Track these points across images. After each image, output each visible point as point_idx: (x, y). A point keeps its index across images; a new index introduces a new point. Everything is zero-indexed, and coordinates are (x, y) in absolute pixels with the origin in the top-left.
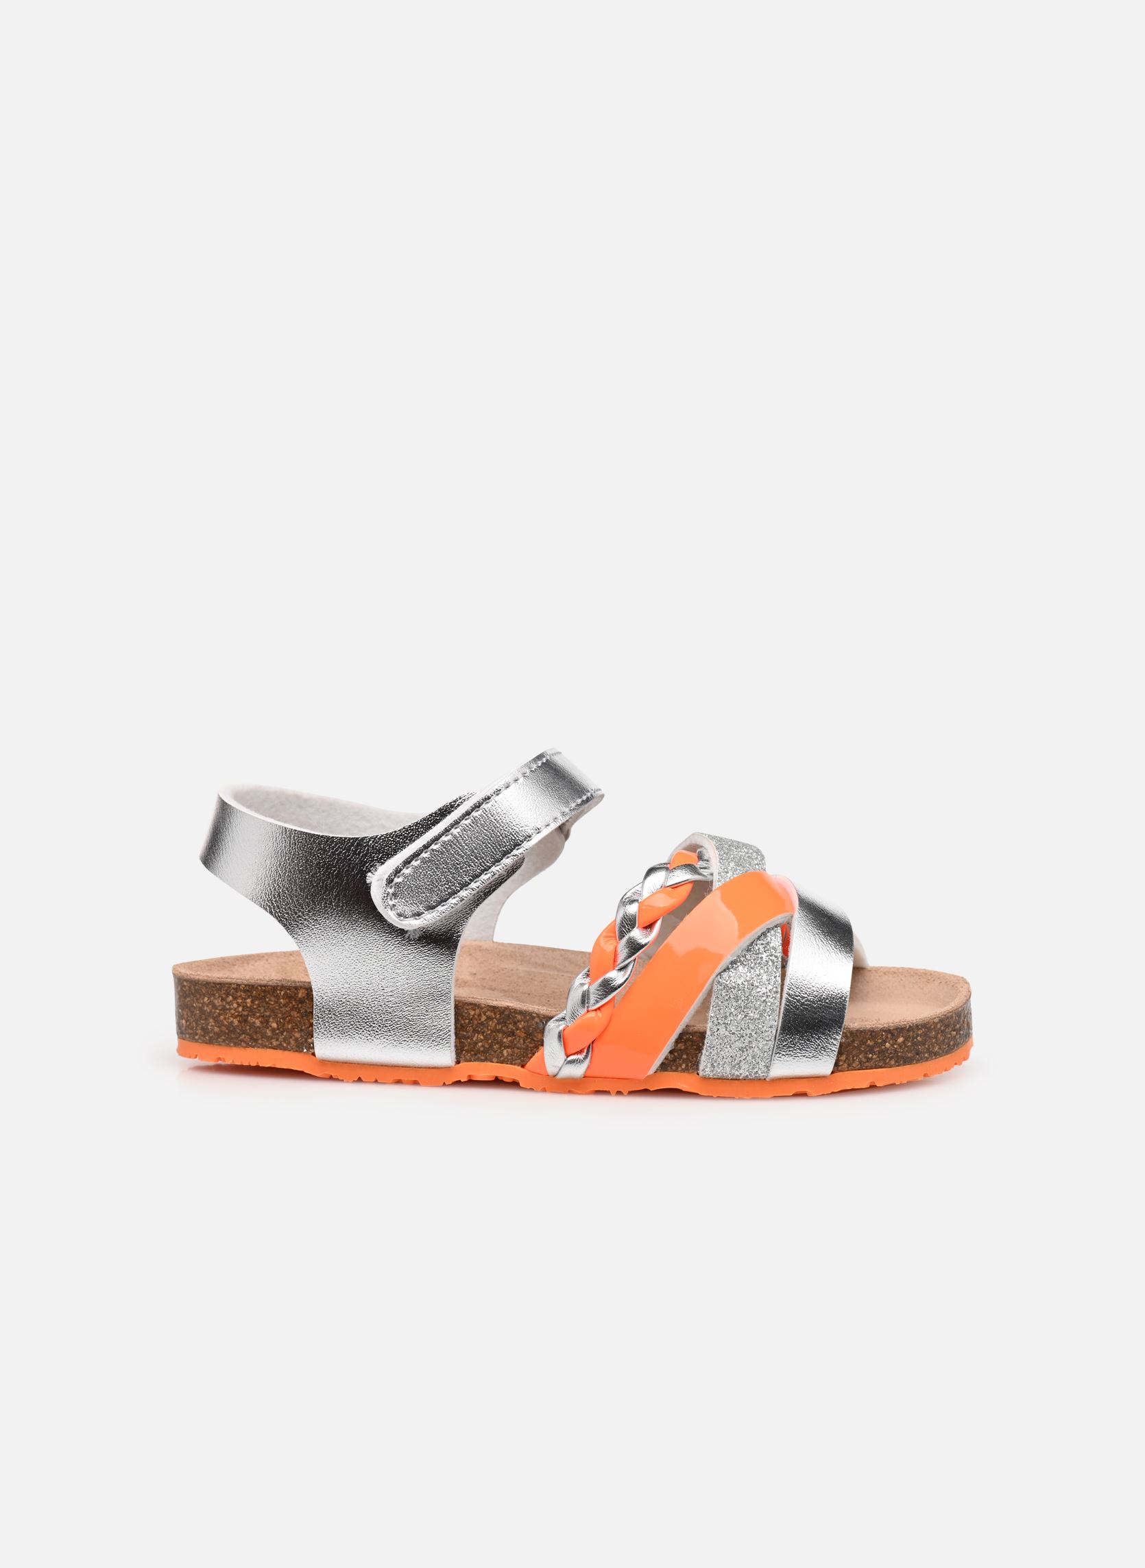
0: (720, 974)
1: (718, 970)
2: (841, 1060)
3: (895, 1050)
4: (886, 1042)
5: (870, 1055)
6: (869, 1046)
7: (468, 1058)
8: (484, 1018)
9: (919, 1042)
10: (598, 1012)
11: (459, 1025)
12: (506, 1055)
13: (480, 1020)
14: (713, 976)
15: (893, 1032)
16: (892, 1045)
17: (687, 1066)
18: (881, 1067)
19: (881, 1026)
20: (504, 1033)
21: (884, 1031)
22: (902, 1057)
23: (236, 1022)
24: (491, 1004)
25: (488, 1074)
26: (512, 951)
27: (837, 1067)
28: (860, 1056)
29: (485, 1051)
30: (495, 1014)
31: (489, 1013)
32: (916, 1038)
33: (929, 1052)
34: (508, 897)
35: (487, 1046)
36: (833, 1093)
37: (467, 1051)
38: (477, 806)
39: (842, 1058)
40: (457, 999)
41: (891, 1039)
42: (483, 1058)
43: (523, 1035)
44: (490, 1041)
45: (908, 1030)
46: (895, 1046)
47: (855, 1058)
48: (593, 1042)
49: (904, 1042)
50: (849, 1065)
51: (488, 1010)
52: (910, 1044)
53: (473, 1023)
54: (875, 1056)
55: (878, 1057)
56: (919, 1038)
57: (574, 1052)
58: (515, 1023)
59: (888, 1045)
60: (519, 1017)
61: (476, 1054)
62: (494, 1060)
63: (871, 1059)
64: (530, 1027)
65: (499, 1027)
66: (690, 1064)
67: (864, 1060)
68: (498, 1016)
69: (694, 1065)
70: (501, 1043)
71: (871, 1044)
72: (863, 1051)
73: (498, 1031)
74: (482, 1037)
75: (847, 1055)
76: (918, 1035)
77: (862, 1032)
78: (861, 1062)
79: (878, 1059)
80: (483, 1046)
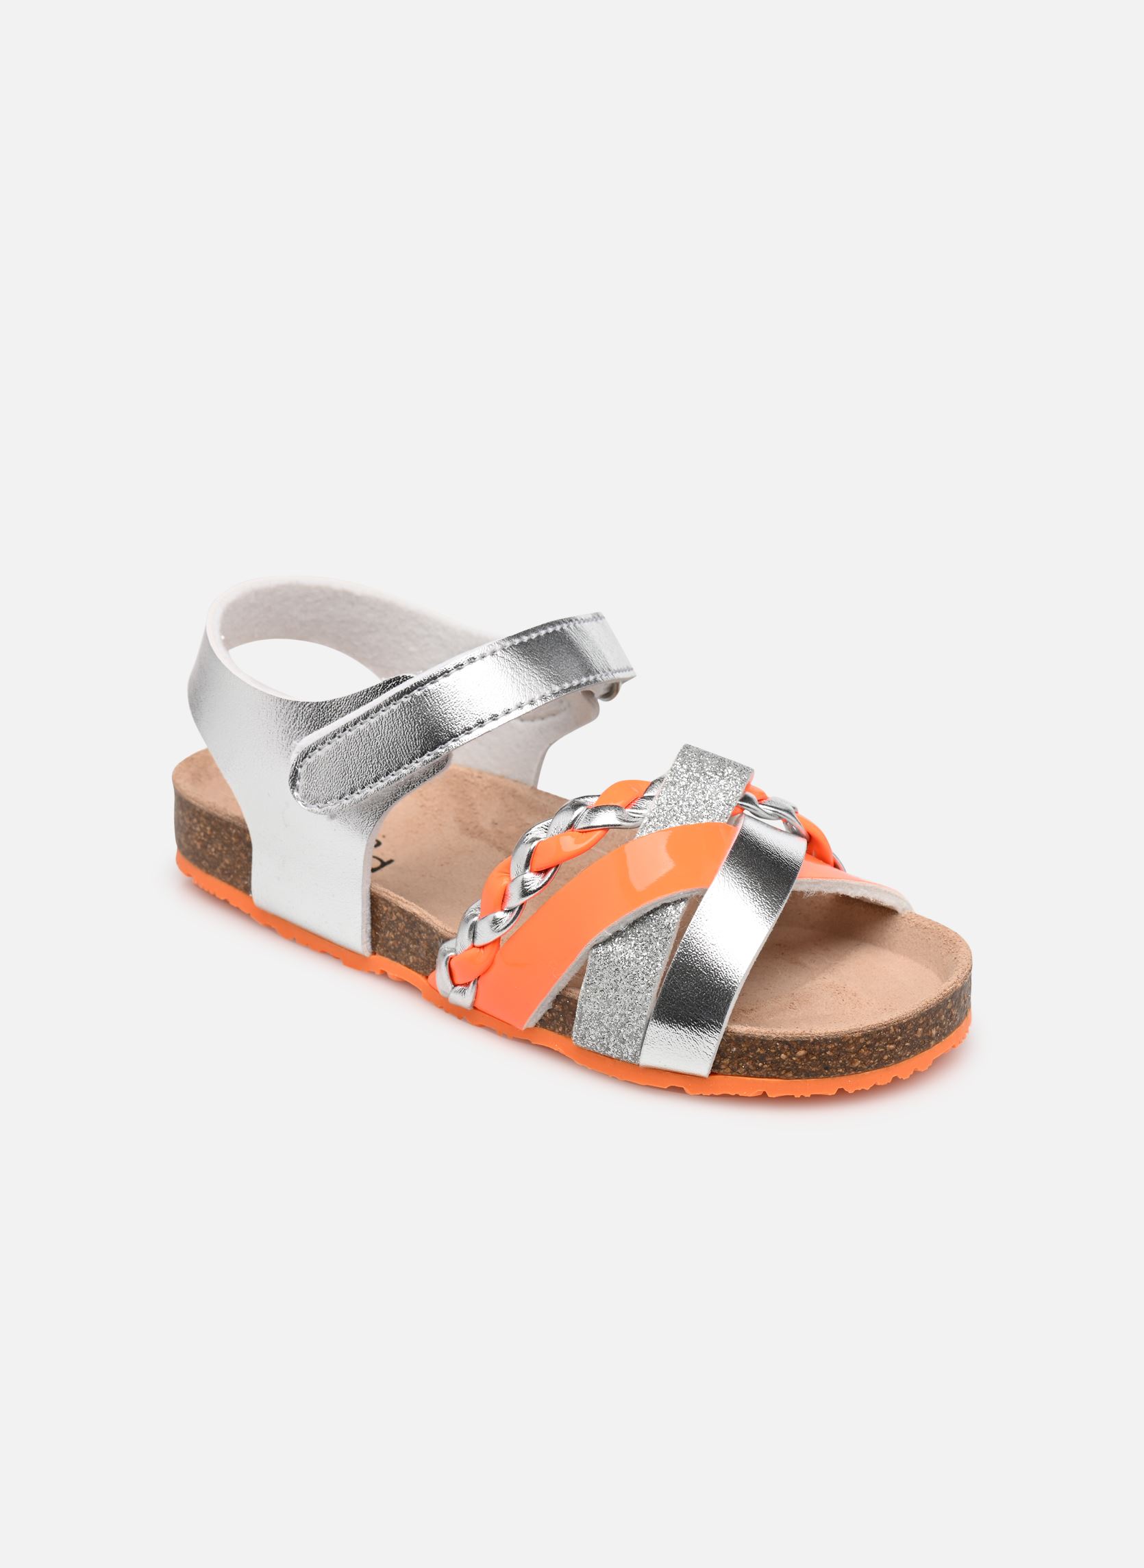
0: (596, 946)
1: (593, 942)
2: (723, 1064)
3: (794, 1062)
4: (781, 1053)
5: (760, 1064)
6: (759, 1054)
7: (382, 952)
8: (394, 918)
9: (829, 1056)
10: (482, 950)
11: (374, 917)
12: (411, 961)
13: (391, 918)
14: (588, 947)
15: (792, 1045)
16: (790, 1057)
17: (564, 1029)
18: (775, 1078)
19: (774, 1036)
20: (411, 939)
21: (779, 1042)
22: (804, 1071)
23: (199, 847)
24: (400, 906)
25: (396, 975)
26: (544, 805)
27: (716, 1069)
28: (748, 1063)
29: (395, 951)
30: (404, 917)
31: (398, 914)
32: (825, 1052)
33: (845, 1067)
34: (551, 745)
35: (397, 946)
36: (712, 1096)
37: (381, 946)
38: (420, 685)
39: (725, 1062)
40: (373, 890)
41: (789, 1050)
42: (393, 957)
43: (425, 946)
44: (399, 943)
45: (813, 1043)
46: (794, 1059)
47: (741, 1064)
48: (479, 977)
49: (806, 1055)
50: (733, 1071)
51: (398, 911)
52: (814, 1058)
53: (386, 919)
54: (766, 1066)
55: (771, 1067)
56: (828, 1053)
57: (461, 983)
58: (420, 933)
59: (783, 1056)
60: (422, 928)
61: (387, 951)
62: (402, 962)
63: (761, 1068)
64: (432, 941)
65: (407, 931)
66: (566, 1029)
67: (751, 1067)
68: (406, 920)
69: (567, 1030)
70: (407, 947)
71: (762, 1052)
72: (751, 1059)
73: (407, 935)
74: (393, 936)
75: (731, 1059)
76: (827, 1050)
77: (750, 1039)
78: (747, 1069)
79: (770, 1069)
80: (393, 945)
